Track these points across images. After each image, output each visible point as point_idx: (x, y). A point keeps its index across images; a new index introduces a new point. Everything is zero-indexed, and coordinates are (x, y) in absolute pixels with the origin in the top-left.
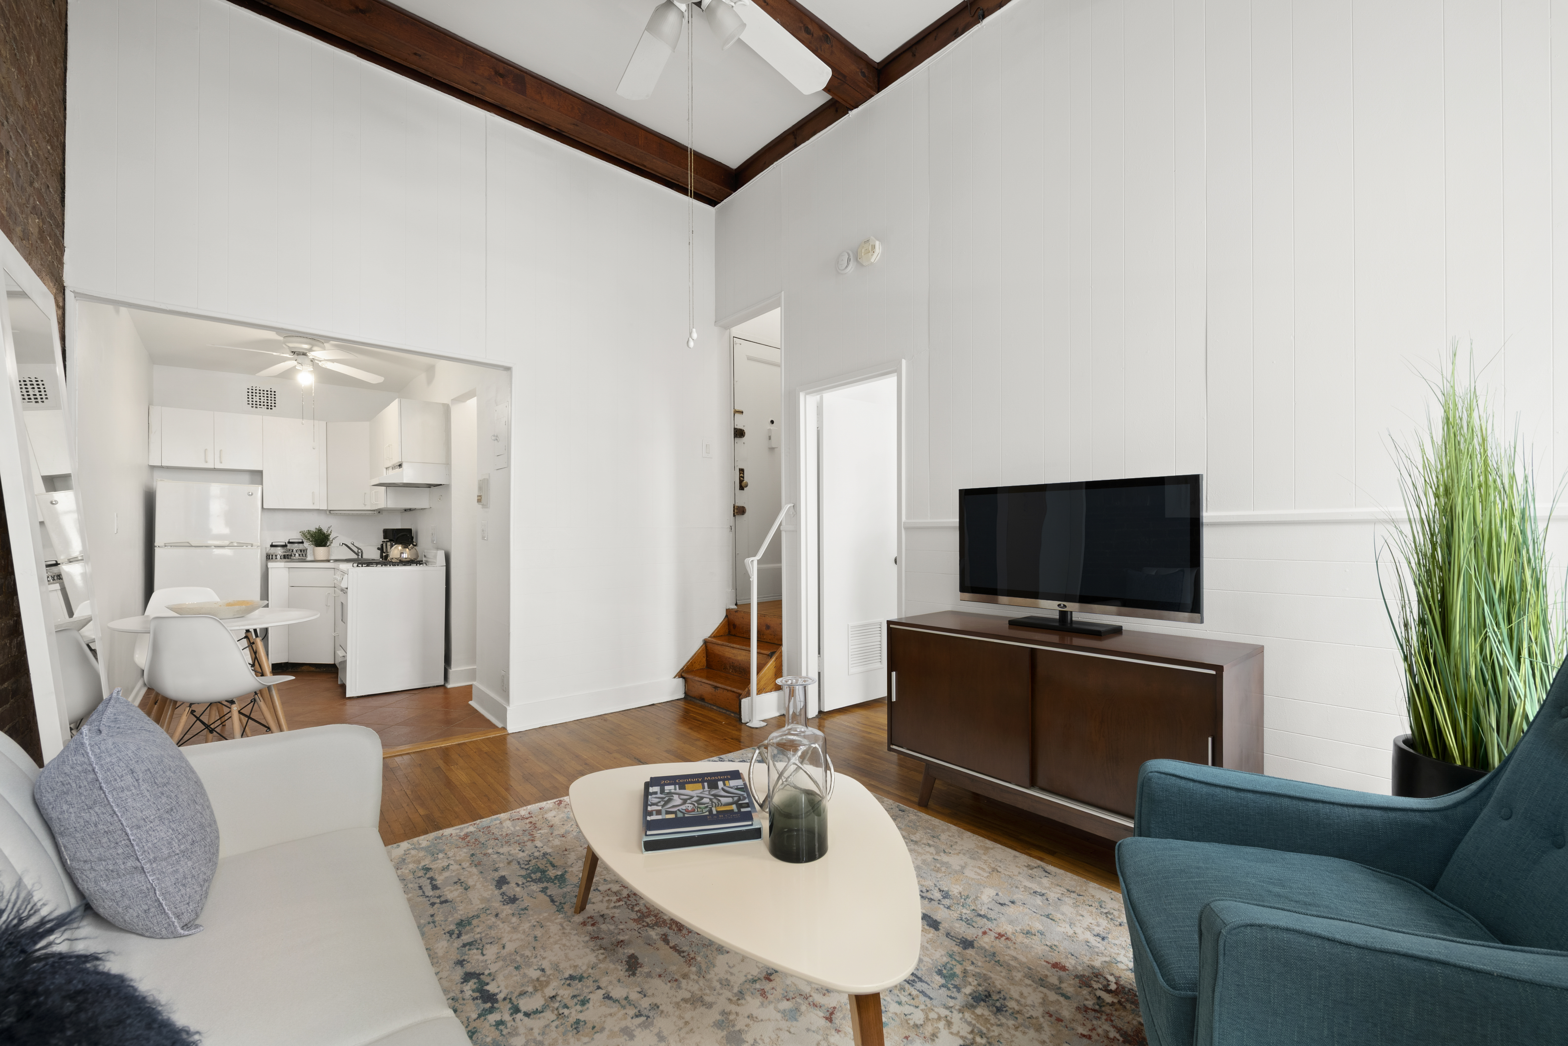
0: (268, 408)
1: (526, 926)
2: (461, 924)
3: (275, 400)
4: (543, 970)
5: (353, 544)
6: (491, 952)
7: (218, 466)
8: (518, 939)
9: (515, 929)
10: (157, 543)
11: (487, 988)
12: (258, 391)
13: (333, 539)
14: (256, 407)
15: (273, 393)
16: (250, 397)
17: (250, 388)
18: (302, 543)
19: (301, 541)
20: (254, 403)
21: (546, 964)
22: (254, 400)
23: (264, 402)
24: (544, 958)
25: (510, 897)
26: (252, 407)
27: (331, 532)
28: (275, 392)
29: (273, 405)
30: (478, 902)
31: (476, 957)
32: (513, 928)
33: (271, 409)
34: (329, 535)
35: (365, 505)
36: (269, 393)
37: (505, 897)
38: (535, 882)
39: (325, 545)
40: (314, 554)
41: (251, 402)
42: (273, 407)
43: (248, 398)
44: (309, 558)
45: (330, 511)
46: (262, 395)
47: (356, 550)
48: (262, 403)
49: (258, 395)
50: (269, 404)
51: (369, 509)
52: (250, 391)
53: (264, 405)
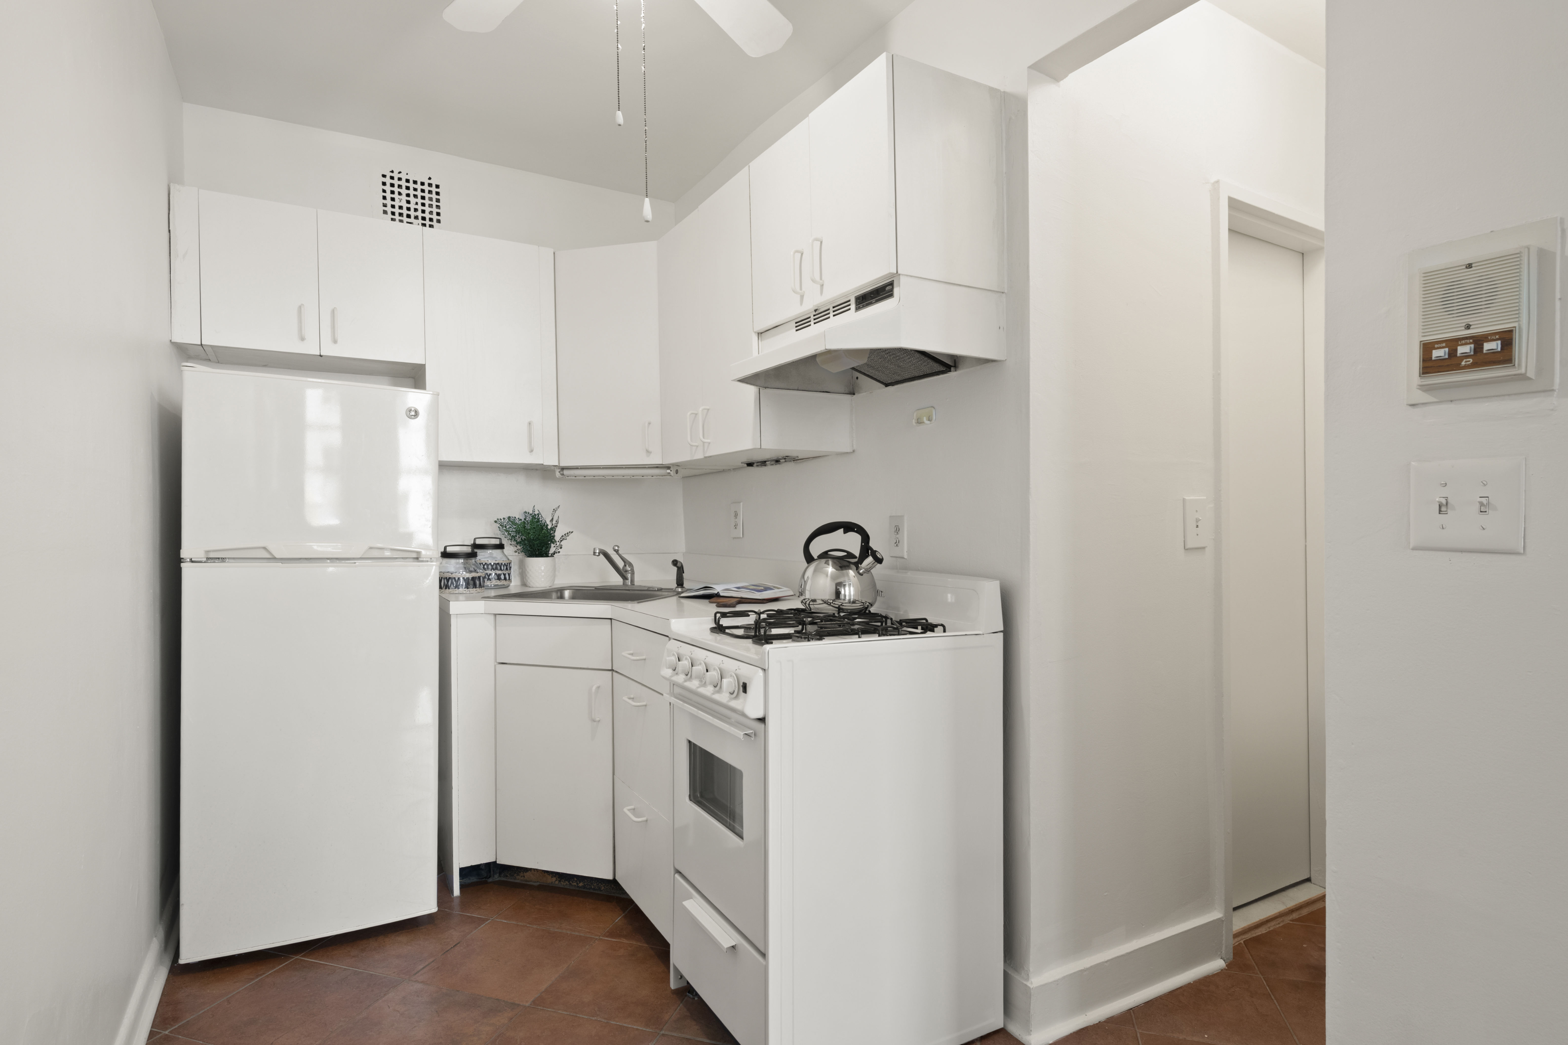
0: (424, 225)
3: (438, 207)
5: (617, 551)
7: (330, 350)
10: (185, 553)
12: (403, 183)
13: (563, 538)
14: (401, 221)
15: (434, 189)
16: (388, 195)
17: (389, 175)
18: (501, 546)
19: (497, 542)
20: (397, 211)
22: (397, 204)
23: (416, 210)
26: (393, 220)
27: (557, 522)
28: (437, 187)
29: (435, 217)
33: (431, 226)
34: (553, 529)
35: (648, 452)
36: (426, 188)
39: (546, 555)
40: (523, 575)
41: (389, 209)
42: (434, 223)
43: (384, 198)
44: (515, 585)
45: (563, 469)
46: (411, 192)
47: (621, 564)
48: (412, 213)
49: (404, 191)
50: (427, 216)
51: (658, 461)
52: (388, 181)
53: (416, 218)
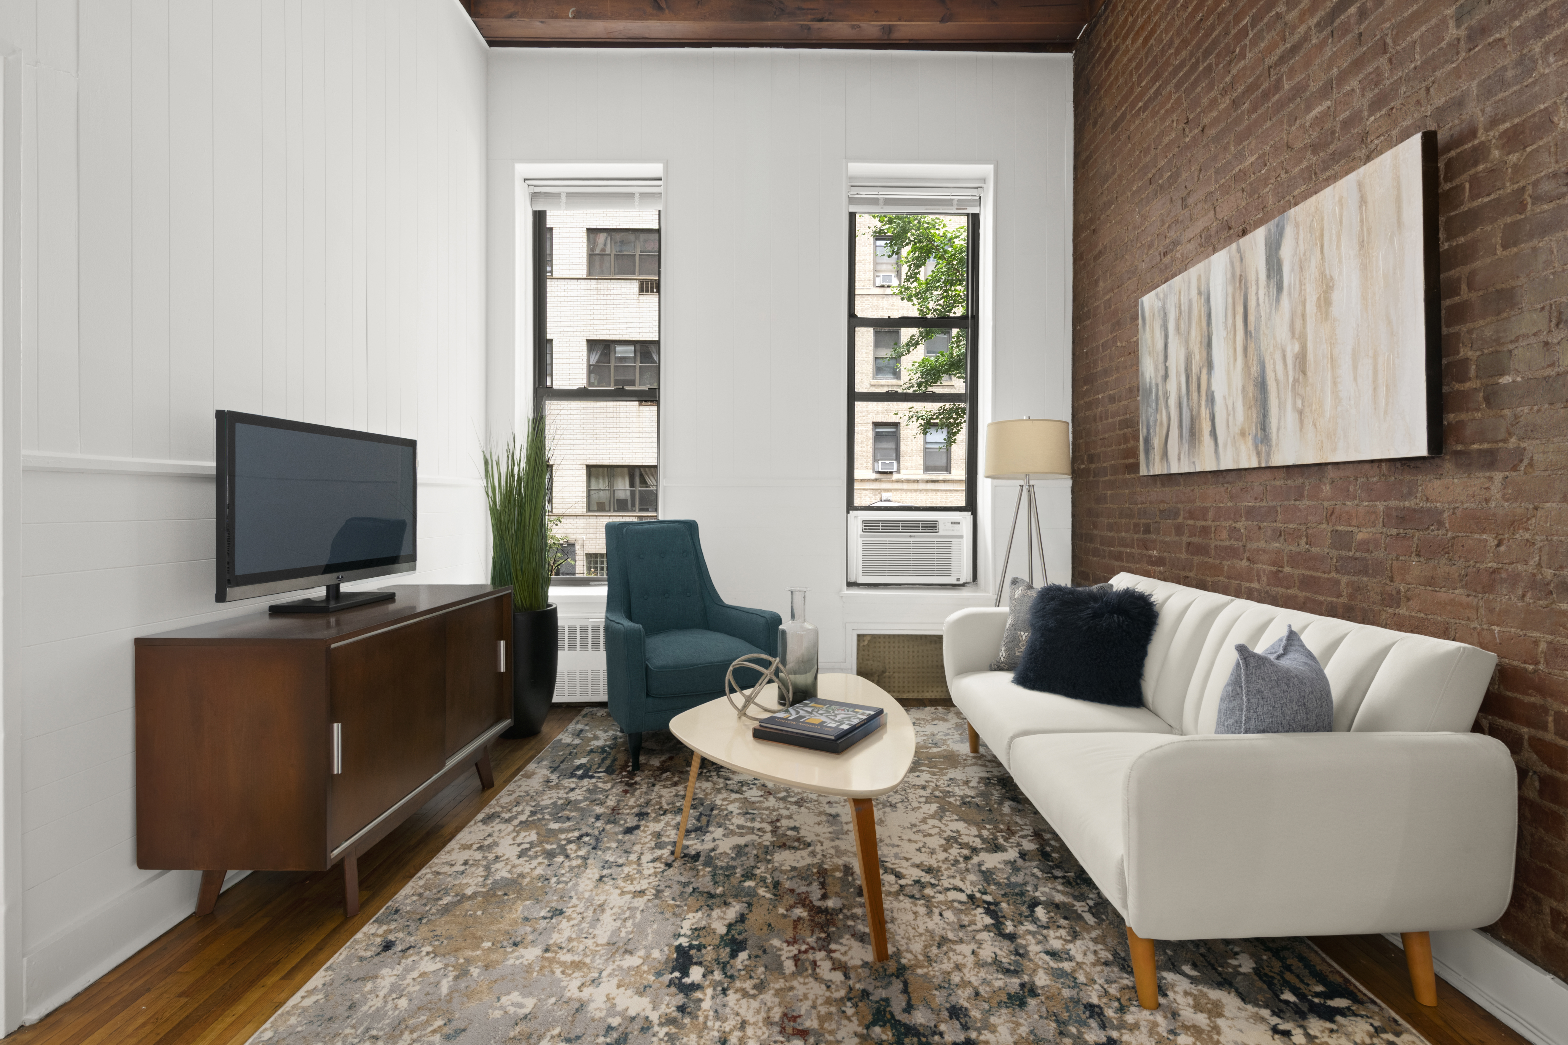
1: (947, 966)
2: (1021, 1003)
4: (941, 915)
6: (987, 953)
8: (957, 954)
9: (958, 967)
11: (992, 922)
21: (936, 917)
24: (937, 924)
25: (958, 1019)
30: (1000, 1029)
31: (1003, 953)
32: (960, 970)
37: (963, 1021)
38: (915, 1029)
